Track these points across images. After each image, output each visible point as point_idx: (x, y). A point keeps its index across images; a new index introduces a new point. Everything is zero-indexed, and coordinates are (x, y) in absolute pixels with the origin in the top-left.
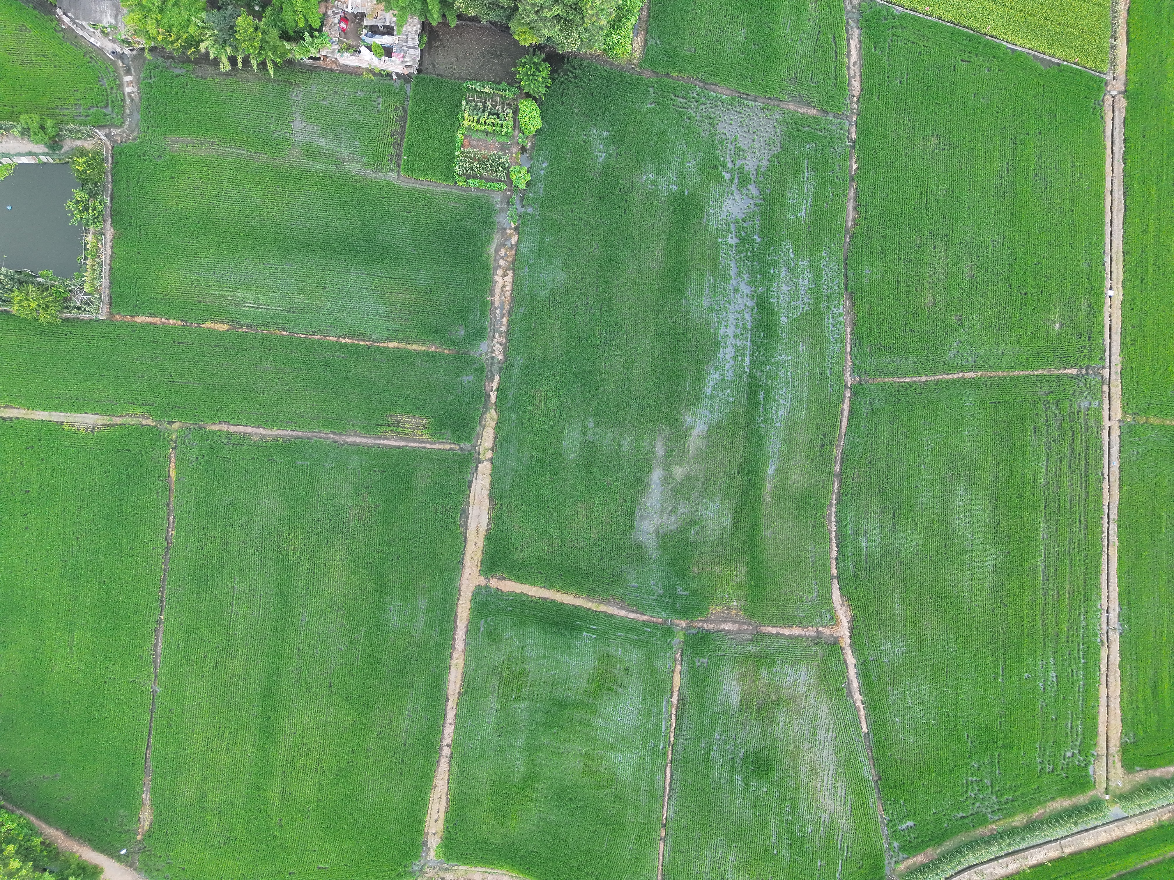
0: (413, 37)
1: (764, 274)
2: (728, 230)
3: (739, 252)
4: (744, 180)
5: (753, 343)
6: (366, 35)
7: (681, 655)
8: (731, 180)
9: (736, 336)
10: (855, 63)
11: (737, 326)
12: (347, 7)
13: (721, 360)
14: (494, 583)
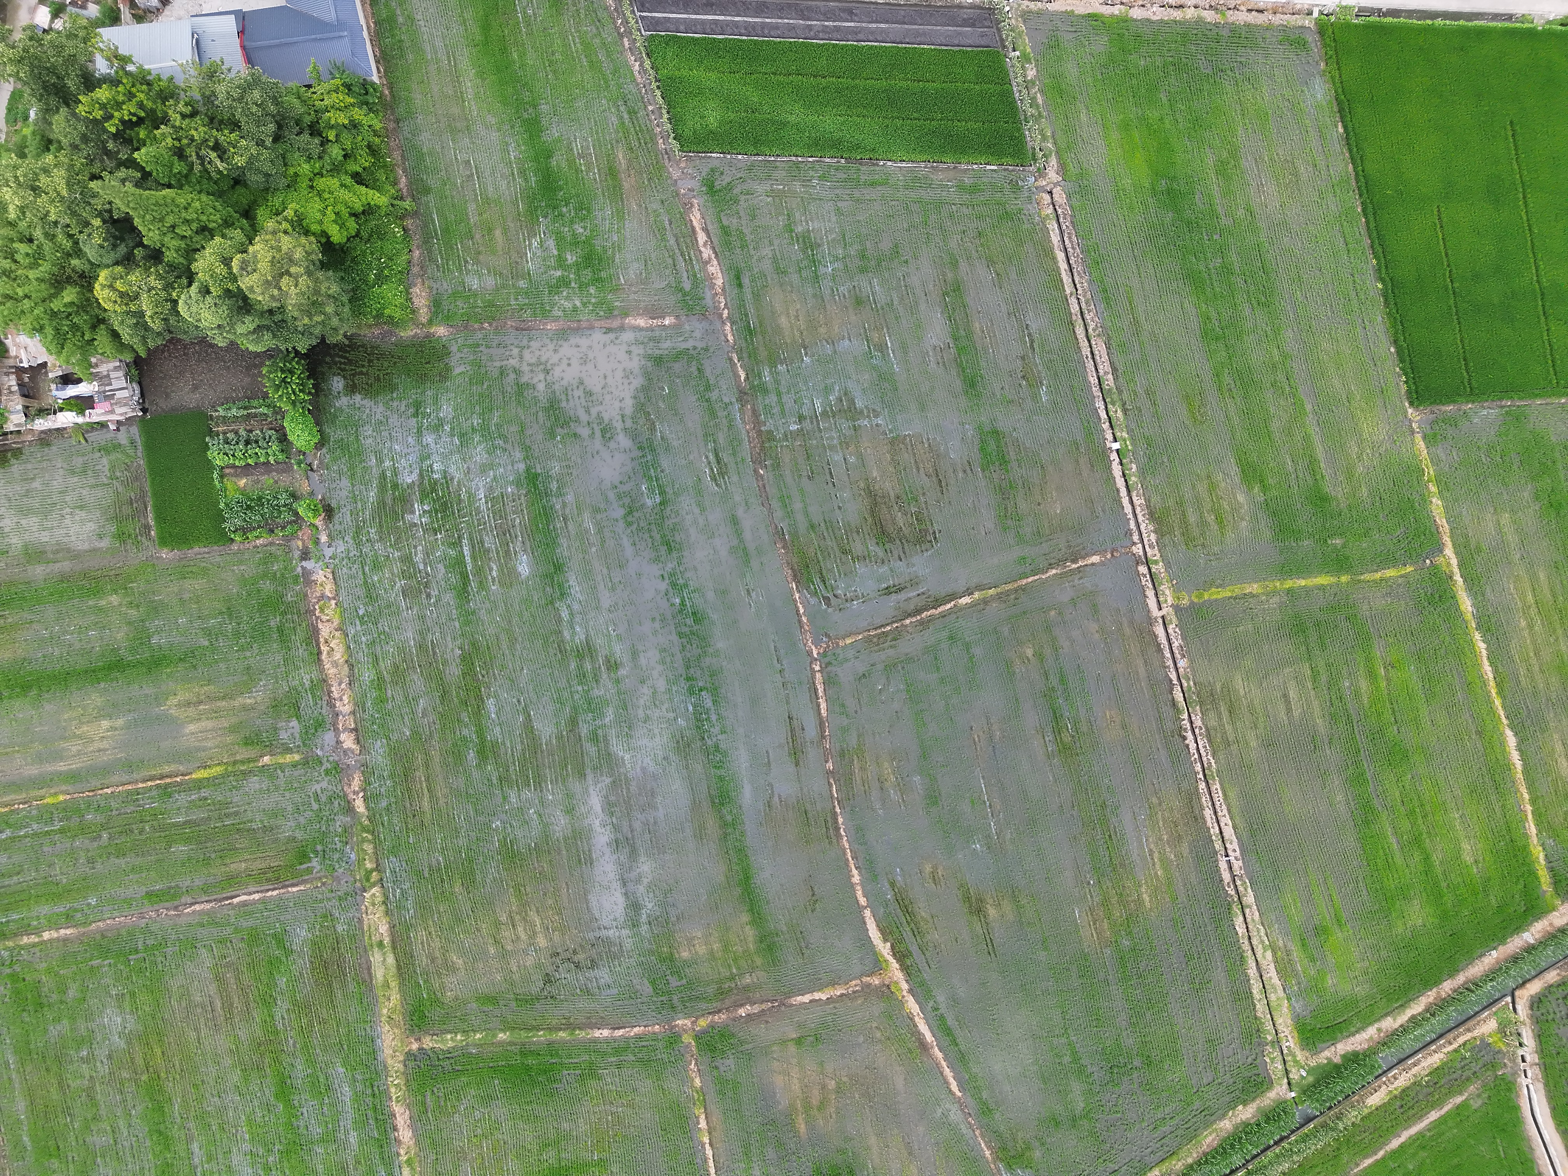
0: (116, 376)
1: (668, 544)
2: (607, 501)
3: (629, 524)
4: (607, 432)
5: (680, 635)
6: (57, 390)
7: (696, 1064)
8: (592, 436)
9: (655, 633)
10: (705, 245)
11: (654, 619)
12: (21, 362)
13: (644, 669)
14: (428, 1043)
